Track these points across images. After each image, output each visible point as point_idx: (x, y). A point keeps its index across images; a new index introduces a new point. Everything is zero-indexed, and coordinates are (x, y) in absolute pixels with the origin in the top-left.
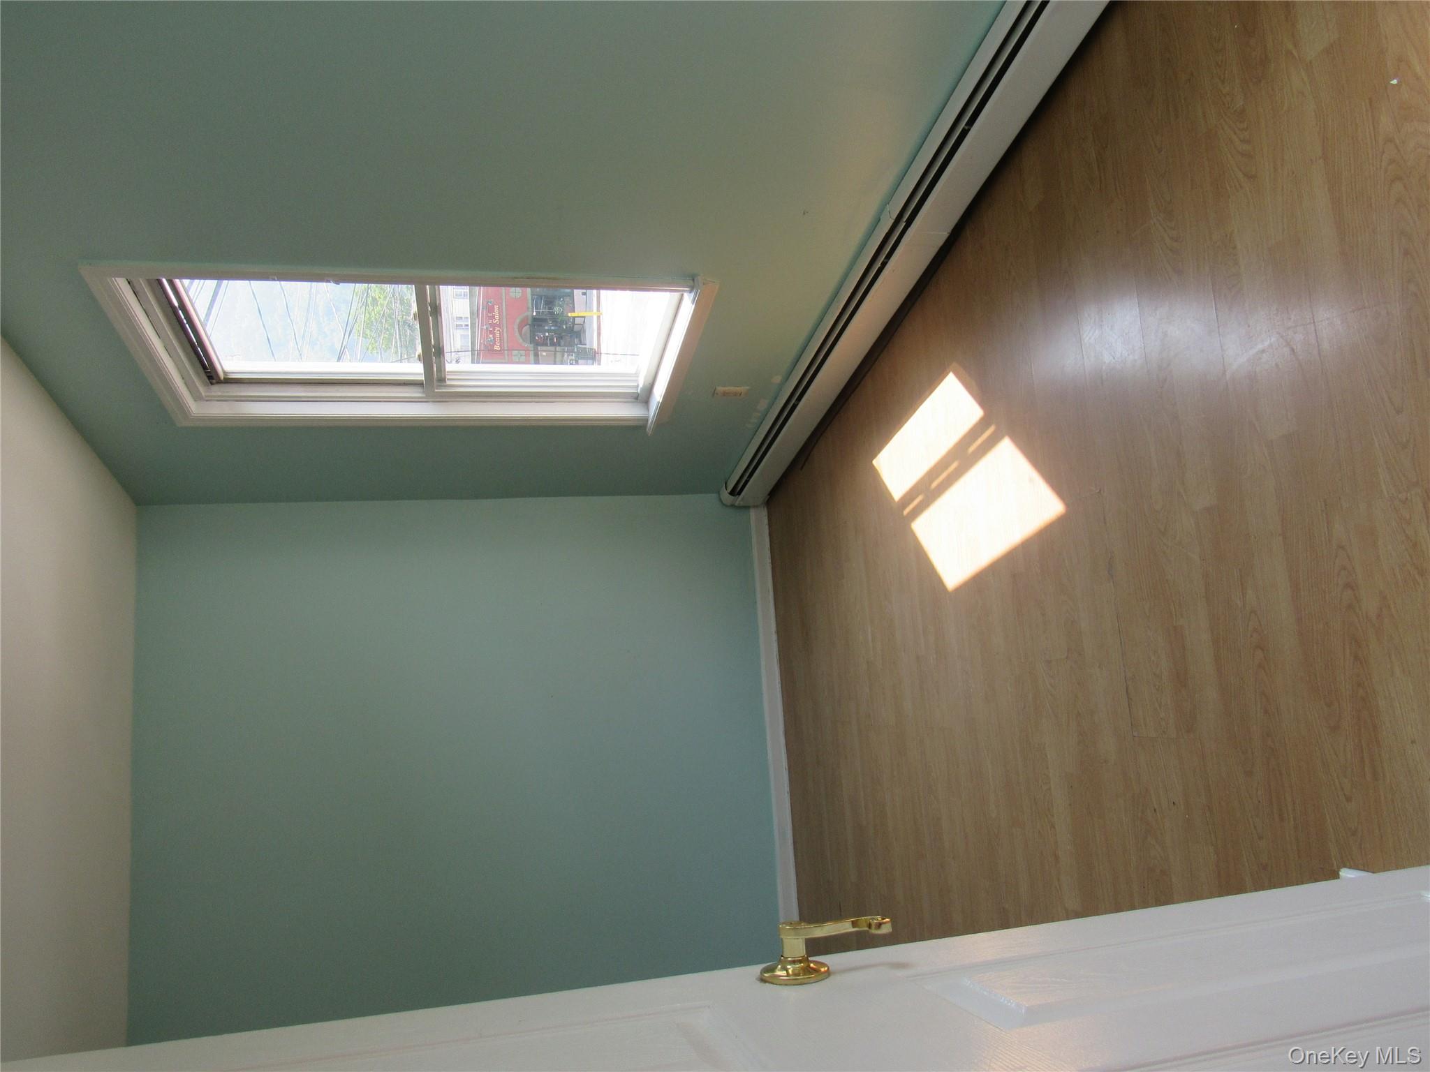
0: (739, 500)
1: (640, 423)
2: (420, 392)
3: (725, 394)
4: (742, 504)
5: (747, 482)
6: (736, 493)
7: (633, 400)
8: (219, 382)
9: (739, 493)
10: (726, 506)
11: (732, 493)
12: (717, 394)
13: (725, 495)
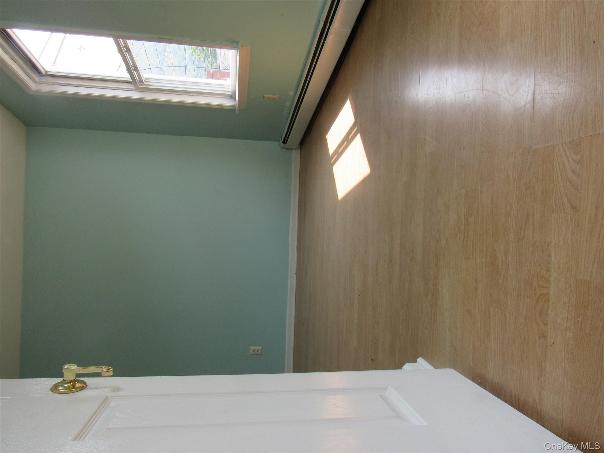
0: (286, 145)
1: (233, 108)
2: (132, 87)
3: (268, 98)
4: (288, 147)
5: (288, 138)
6: (285, 143)
7: (230, 97)
8: (44, 76)
9: (286, 143)
10: (283, 148)
11: (284, 142)
12: (265, 98)
13: (281, 143)
